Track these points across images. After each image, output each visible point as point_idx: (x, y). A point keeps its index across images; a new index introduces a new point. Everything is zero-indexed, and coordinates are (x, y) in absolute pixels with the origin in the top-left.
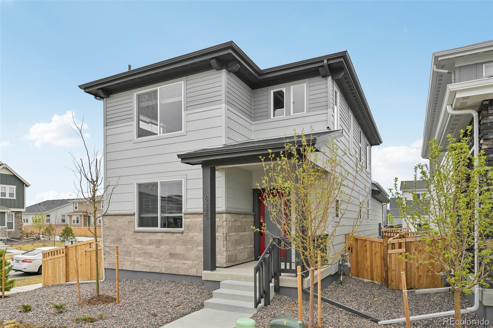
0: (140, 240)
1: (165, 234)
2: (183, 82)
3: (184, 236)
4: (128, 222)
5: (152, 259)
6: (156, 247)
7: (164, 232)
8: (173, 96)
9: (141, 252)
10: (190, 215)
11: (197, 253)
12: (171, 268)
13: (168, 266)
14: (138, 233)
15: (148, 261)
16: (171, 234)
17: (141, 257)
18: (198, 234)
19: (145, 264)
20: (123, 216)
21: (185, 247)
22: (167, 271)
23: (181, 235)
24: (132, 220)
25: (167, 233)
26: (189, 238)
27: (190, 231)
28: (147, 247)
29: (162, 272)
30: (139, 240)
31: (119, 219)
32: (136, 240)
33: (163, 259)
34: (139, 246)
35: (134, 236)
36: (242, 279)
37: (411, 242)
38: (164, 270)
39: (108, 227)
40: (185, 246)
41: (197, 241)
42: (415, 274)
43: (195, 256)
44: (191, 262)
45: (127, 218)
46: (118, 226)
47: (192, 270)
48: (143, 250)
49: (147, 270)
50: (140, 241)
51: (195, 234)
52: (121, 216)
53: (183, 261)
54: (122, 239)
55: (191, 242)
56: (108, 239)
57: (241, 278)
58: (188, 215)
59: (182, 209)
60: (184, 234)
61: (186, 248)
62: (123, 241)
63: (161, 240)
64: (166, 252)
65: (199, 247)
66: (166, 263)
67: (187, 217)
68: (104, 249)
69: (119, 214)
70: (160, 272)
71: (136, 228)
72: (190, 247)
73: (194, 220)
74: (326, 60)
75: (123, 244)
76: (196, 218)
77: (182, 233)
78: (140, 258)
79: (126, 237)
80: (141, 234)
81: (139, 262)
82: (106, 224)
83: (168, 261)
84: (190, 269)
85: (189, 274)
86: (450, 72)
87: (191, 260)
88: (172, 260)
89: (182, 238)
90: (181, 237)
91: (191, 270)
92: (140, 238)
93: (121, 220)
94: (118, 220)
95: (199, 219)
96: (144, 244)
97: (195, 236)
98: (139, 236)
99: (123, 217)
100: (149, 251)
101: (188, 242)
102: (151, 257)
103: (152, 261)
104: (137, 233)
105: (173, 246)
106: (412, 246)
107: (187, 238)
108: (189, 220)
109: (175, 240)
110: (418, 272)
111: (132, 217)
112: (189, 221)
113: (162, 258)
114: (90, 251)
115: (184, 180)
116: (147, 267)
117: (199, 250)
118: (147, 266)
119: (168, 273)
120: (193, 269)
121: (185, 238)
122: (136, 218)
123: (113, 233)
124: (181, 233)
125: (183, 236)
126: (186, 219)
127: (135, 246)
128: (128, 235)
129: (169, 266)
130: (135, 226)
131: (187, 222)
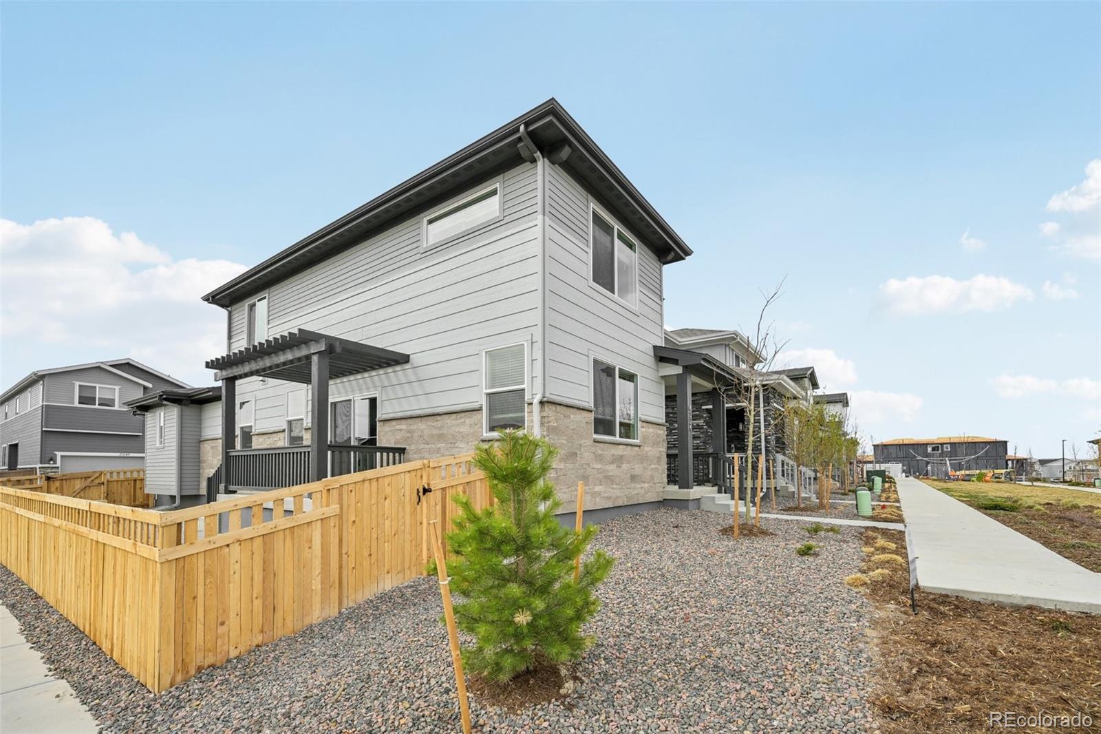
0: (601, 455)
1: (624, 447)
4: (585, 423)
5: (615, 486)
6: (617, 467)
9: (602, 476)
11: (650, 473)
15: (610, 489)
16: (629, 447)
17: (601, 485)
19: (606, 495)
22: (628, 501)
24: (589, 420)
28: (607, 466)
30: (599, 455)
32: (595, 457)
33: (625, 485)
34: (599, 466)
35: (594, 449)
39: (554, 430)
40: (642, 464)
41: (651, 457)
43: (650, 477)
45: (584, 416)
46: (570, 428)
48: (604, 471)
49: (609, 505)
50: (599, 458)
53: (642, 484)
55: (647, 459)
60: (641, 448)
62: (578, 458)
63: (622, 455)
64: (627, 473)
66: (627, 490)
71: (592, 435)
72: (646, 465)
73: (648, 431)
75: (578, 463)
79: (582, 449)
80: (602, 445)
81: (599, 493)
82: (550, 422)
83: (629, 487)
85: (646, 500)
88: (633, 485)
92: (600, 452)
94: (572, 416)
95: (651, 429)
96: (605, 462)
98: (599, 449)
100: (610, 474)
102: (612, 484)
103: (614, 489)
105: (632, 464)
107: (643, 453)
111: (589, 415)
115: (639, 376)
117: (652, 469)
118: (609, 498)
122: (592, 417)
127: (594, 467)
128: (586, 446)
129: (630, 493)
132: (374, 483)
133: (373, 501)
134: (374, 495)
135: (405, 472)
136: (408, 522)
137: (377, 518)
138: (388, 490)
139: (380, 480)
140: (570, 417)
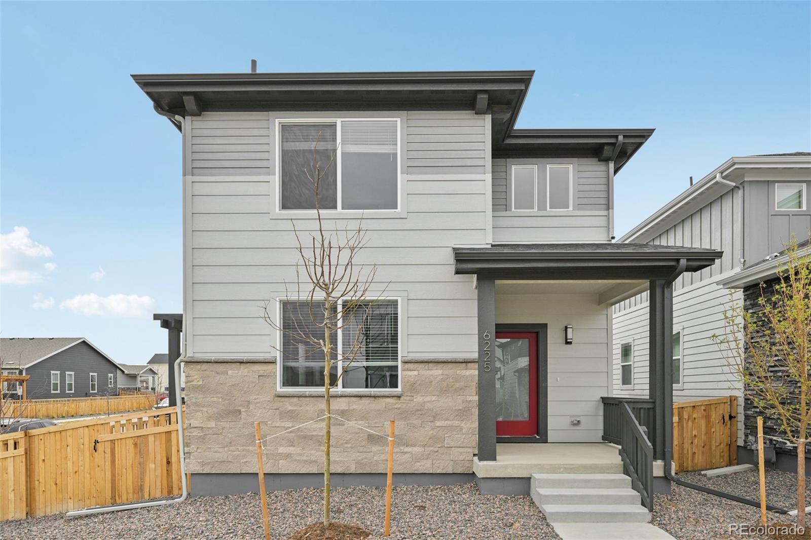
0: (292, 411)
1: (357, 399)
2: (399, 120)
3: (403, 403)
4: (257, 377)
7: (355, 396)
8: (369, 143)
9: (295, 436)
10: (416, 364)
11: (432, 432)
12: (372, 462)
13: (366, 460)
14: (286, 399)
15: (313, 452)
16: (373, 399)
17: (294, 446)
18: (434, 398)
19: (304, 458)
20: (242, 364)
21: (405, 423)
22: (362, 469)
23: (396, 401)
24: (270, 373)
25: (360, 397)
26: (414, 406)
27: (417, 392)
29: (350, 472)
30: (288, 412)
31: (230, 370)
32: (280, 413)
33: (352, 448)
34: (289, 424)
35: (276, 405)
36: (562, 470)
37: (683, 408)
38: (356, 468)
39: (197, 388)
40: (405, 421)
41: (434, 410)
42: (688, 450)
43: (430, 439)
44: (420, 449)
45: (254, 370)
46: (228, 385)
47: (422, 463)
48: (299, 431)
49: (310, 471)
50: (292, 416)
51: (428, 399)
52: (239, 364)
53: (402, 448)
54: (240, 411)
55: (420, 413)
56: (197, 411)
57: (560, 468)
58: (412, 364)
59: (397, 353)
60: (402, 398)
61: (407, 424)
62: (243, 415)
63: (347, 410)
64: (358, 433)
65: (436, 422)
66: (358, 454)
67: (412, 367)
68: (186, 434)
69: (233, 360)
70: (346, 472)
71: (279, 389)
72: (417, 422)
73: (426, 374)
74: (622, 136)
75: (243, 421)
76: (431, 370)
77: (399, 397)
78: (292, 448)
79: (251, 406)
80: (296, 400)
81: (288, 455)
82: (192, 381)
83: (365, 450)
84: (419, 462)
85: (416, 470)
86: (737, 185)
87: (420, 446)
88: (375, 448)
89: (400, 406)
90: (395, 405)
91: (418, 464)
92: (290, 408)
93: (234, 372)
94: (230, 372)
95: (436, 371)
96: (302, 419)
97: (428, 402)
98: (288, 405)
99: (243, 366)
100: (315, 433)
101: (413, 414)
104: (283, 399)
105: (376, 420)
106: (685, 413)
107: (409, 405)
108: (416, 373)
109: (383, 410)
110: (692, 448)
111: (270, 367)
112: (416, 376)
113: (349, 445)
114: (111, 440)
115: (402, 300)
116: (311, 465)
117: (438, 427)
118: (310, 463)
119: (365, 472)
120: (425, 461)
121: (405, 405)
122: (279, 369)
123: (215, 399)
124: (396, 398)
125: (401, 403)
126: (409, 372)
127: (277, 425)
128: (257, 403)
129: (366, 458)
130: (275, 384)
131: (411, 376)
132: (58, 435)
133: (58, 447)
134: (58, 443)
135: (84, 427)
136: (87, 465)
137: (61, 459)
138: (70, 440)
139: (62, 433)
140: (227, 373)
